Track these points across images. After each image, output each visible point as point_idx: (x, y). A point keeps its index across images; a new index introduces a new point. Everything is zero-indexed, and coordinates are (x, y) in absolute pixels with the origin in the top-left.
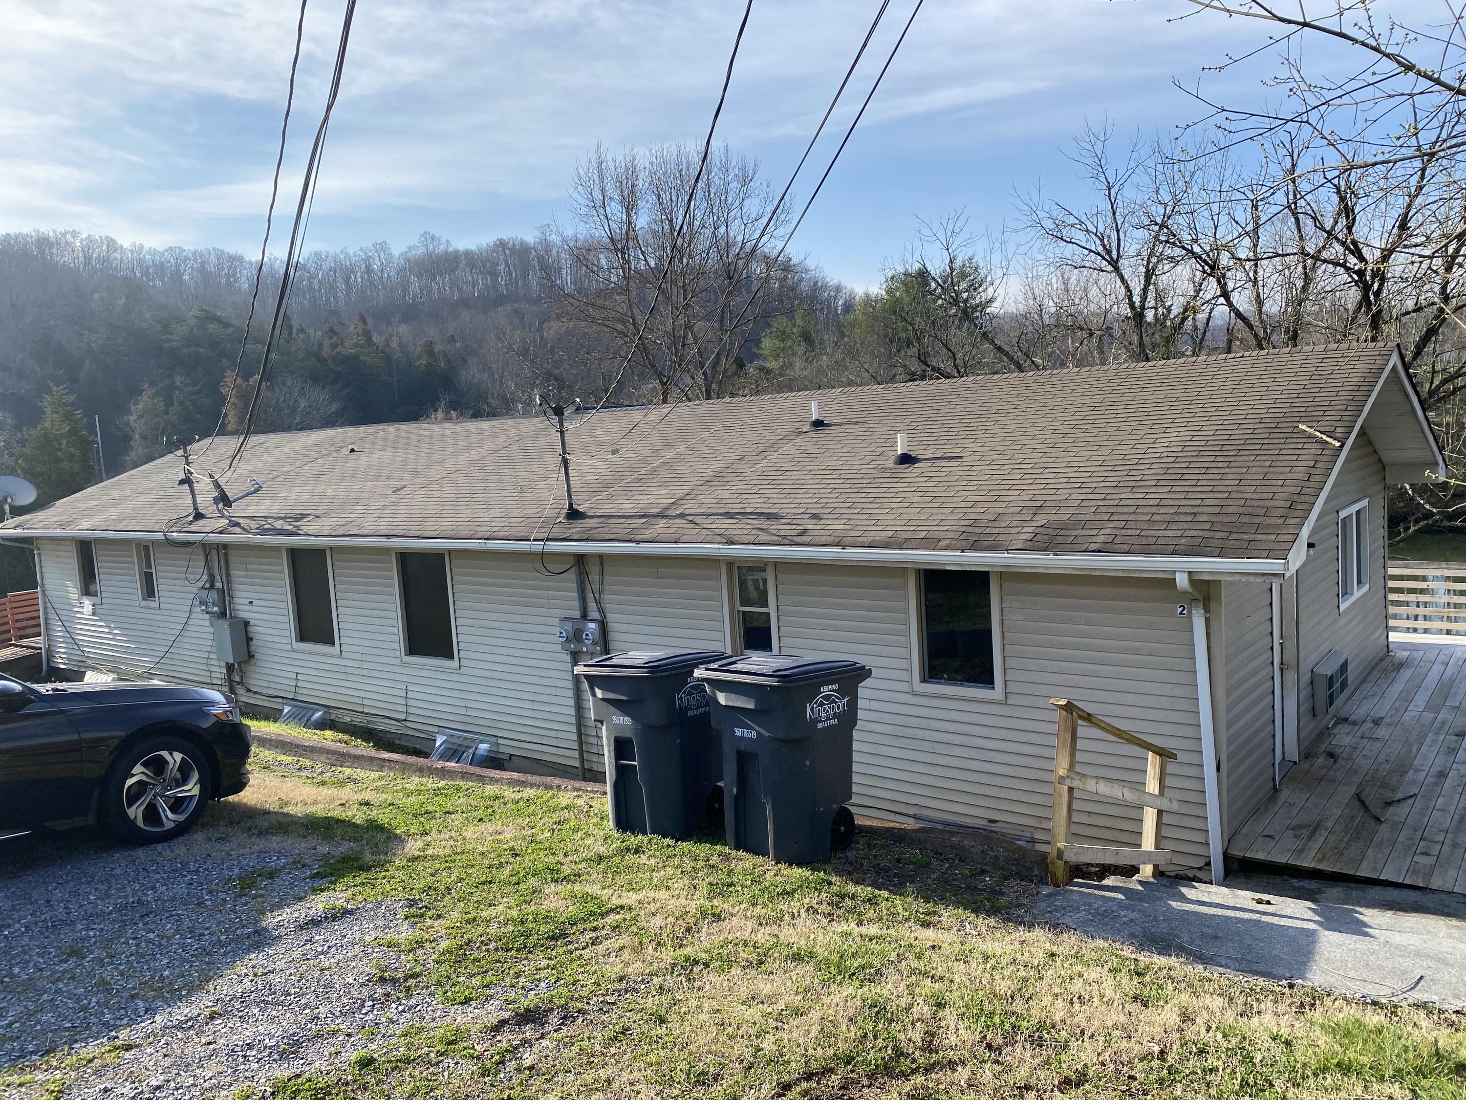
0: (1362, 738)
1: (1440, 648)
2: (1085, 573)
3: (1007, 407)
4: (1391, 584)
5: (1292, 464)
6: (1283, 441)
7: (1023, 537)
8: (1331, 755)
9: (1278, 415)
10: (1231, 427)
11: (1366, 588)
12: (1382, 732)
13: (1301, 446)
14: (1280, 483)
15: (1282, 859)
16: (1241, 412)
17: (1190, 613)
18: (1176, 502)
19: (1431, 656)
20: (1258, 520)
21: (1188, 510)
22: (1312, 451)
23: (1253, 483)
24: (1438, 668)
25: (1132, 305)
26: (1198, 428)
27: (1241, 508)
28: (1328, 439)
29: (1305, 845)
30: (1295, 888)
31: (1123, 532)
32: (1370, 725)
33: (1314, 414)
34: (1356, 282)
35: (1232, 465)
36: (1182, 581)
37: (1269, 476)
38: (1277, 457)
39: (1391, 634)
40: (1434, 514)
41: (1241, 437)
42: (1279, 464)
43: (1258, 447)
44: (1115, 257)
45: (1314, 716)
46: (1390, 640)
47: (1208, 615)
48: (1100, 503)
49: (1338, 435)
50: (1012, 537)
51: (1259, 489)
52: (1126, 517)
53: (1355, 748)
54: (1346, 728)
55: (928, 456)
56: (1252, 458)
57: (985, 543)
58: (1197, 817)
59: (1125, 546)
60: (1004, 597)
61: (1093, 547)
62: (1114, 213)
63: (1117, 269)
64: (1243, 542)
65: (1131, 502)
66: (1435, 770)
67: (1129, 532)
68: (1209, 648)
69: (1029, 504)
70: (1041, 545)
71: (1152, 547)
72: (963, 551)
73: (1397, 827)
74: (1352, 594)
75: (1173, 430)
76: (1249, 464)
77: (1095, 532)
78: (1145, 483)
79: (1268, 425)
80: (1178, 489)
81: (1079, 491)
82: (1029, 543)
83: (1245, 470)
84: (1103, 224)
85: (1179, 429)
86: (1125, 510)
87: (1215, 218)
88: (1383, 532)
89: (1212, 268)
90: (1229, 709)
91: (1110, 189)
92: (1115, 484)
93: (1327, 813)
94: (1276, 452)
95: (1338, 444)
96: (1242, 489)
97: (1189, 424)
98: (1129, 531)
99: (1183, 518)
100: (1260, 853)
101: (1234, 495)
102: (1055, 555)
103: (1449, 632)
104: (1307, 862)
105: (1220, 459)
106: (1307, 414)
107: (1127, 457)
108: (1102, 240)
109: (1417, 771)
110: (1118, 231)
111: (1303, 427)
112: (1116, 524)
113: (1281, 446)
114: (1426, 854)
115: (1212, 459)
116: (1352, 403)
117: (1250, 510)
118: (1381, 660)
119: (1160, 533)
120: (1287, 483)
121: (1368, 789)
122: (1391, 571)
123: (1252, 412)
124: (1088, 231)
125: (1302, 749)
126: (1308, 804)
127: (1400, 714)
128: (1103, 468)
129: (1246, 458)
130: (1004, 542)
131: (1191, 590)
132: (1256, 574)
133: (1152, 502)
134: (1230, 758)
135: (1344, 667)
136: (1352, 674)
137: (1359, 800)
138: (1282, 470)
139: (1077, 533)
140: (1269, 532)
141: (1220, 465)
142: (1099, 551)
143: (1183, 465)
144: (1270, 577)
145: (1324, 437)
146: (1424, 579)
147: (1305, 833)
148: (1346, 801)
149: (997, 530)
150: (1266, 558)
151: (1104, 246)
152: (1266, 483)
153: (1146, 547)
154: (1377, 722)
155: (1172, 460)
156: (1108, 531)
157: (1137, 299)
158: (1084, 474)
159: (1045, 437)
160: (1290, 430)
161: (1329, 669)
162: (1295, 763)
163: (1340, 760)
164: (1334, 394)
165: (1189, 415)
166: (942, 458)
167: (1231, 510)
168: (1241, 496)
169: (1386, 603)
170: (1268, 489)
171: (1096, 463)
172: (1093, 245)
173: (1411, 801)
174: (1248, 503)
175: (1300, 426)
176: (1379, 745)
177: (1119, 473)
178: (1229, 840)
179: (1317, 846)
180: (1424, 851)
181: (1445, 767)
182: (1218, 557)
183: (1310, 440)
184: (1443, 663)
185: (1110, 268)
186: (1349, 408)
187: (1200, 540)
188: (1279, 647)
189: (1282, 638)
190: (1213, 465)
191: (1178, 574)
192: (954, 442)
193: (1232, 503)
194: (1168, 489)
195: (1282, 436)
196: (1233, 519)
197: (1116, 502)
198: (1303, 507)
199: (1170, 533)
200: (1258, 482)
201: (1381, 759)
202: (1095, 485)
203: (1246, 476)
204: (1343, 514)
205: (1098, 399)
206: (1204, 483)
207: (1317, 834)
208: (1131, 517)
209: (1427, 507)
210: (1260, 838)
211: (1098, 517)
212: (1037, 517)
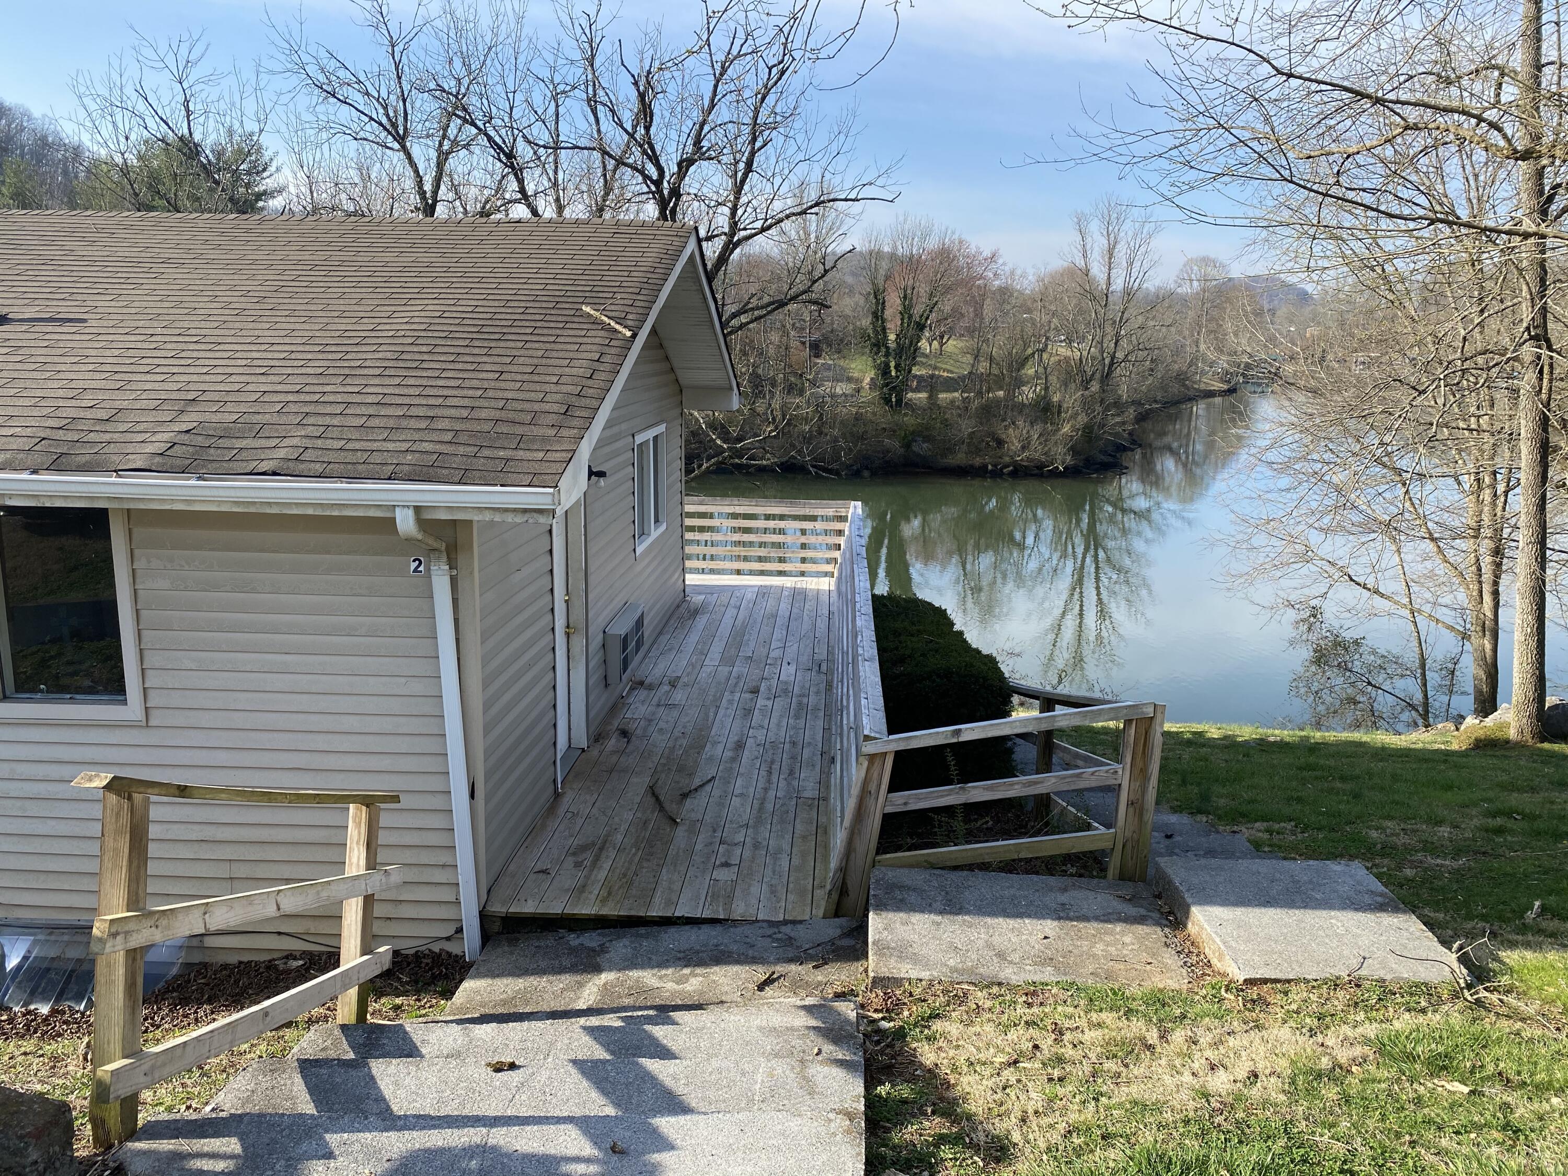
0: (658, 705)
1: (733, 589)
2: (252, 510)
3: (184, 256)
4: (688, 522)
5: (571, 355)
6: (561, 325)
7: (150, 449)
8: (624, 733)
9: (557, 293)
10: (496, 303)
11: (663, 527)
12: (679, 696)
13: (583, 333)
14: (555, 379)
15: (556, 908)
16: (511, 286)
17: (428, 569)
18: (407, 401)
19: (724, 599)
20: (519, 430)
21: (421, 412)
22: (597, 340)
23: (519, 377)
24: (731, 612)
25: (422, 193)
26: (452, 302)
27: (498, 412)
28: (618, 327)
29: (587, 877)
30: (573, 951)
31: (319, 443)
32: (666, 688)
33: (601, 295)
34: (653, 193)
35: (493, 352)
36: (406, 522)
37: (540, 370)
38: (553, 345)
39: (687, 576)
40: (724, 451)
41: (508, 317)
42: (555, 354)
43: (529, 331)
44: (401, 132)
45: (606, 685)
46: (687, 582)
47: (454, 572)
48: (291, 398)
49: (630, 323)
50: (130, 448)
51: (526, 386)
52: (328, 420)
53: (650, 721)
54: (642, 694)
55: (27, 316)
56: (520, 344)
57: (79, 458)
58: (444, 866)
59: (318, 465)
60: (136, 552)
61: (265, 466)
62: (399, 78)
63: (404, 148)
64: (497, 461)
65: (339, 398)
66: (733, 738)
67: (329, 444)
68: (456, 621)
69: (174, 396)
70: (178, 462)
71: (360, 467)
72: (35, 472)
73: (694, 828)
74: (649, 535)
75: (418, 302)
76: (515, 353)
77: (273, 443)
78: (366, 372)
79: (544, 305)
80: (412, 381)
81: (263, 379)
82: (158, 459)
83: (508, 360)
84: (386, 87)
85: (426, 302)
86: (329, 409)
87: (510, 96)
88: (679, 464)
89: (508, 156)
90: (487, 706)
91: (393, 46)
92: (321, 370)
93: (616, 819)
94: (552, 339)
95: (629, 334)
96: (503, 385)
97: (441, 296)
98: (329, 442)
99: (413, 423)
100: (530, 902)
101: (490, 394)
102: (199, 479)
103: (738, 572)
104: (588, 908)
105: (477, 343)
106: (594, 294)
107: (346, 334)
108: (385, 108)
109: (715, 743)
110: (404, 101)
111: (587, 309)
112: (310, 430)
113: (558, 332)
114: (726, 865)
115: (466, 342)
116: (646, 286)
117: (511, 415)
118: (678, 606)
119: (375, 446)
120: (563, 380)
121: (663, 776)
122: (688, 508)
123: (525, 286)
124: (367, 94)
125: (592, 729)
126: (594, 811)
127: (696, 671)
128: (307, 348)
129: (512, 344)
130: (114, 458)
131: (420, 537)
132: (515, 510)
133: (370, 399)
134: (488, 776)
135: (639, 623)
136: (648, 631)
137: (653, 794)
138: (558, 362)
139: (239, 444)
140: (536, 447)
141: (476, 351)
142: (275, 474)
143: (424, 349)
144: (535, 515)
145: (613, 323)
146: (711, 516)
147: (588, 857)
148: (638, 799)
149: (107, 437)
150: (529, 486)
151: (388, 116)
152: (536, 378)
153: (349, 467)
154: (673, 684)
155: (410, 341)
156: (295, 441)
157: (428, 187)
158: (276, 355)
159: (230, 299)
160: (572, 312)
161: (622, 628)
162: (583, 750)
163: (634, 738)
164: (626, 274)
165: (443, 285)
166: (51, 320)
167: (484, 414)
168: (500, 394)
169: (684, 543)
170: (538, 387)
171: (299, 341)
172: (374, 111)
173: (708, 788)
174: (509, 406)
175: (584, 308)
176: (675, 713)
177: (330, 356)
178: (489, 892)
179: (602, 875)
180: (723, 860)
181: (742, 735)
182: (459, 483)
183: (594, 327)
184: (735, 607)
185: (396, 146)
186: (643, 292)
187: (435, 456)
188: (564, 605)
189: (567, 594)
190: (467, 350)
191: (397, 510)
192: (79, 297)
193: (486, 405)
194: (397, 381)
195: (560, 319)
196: (486, 427)
197: (317, 397)
198: (583, 414)
199: (390, 446)
200: (526, 377)
201: (677, 733)
202: (289, 371)
203: (510, 368)
204: (639, 439)
205: (321, 256)
206: (450, 374)
207: (604, 855)
208: (336, 421)
209: (719, 442)
210: (533, 877)
211: (284, 419)
212: (184, 417)
